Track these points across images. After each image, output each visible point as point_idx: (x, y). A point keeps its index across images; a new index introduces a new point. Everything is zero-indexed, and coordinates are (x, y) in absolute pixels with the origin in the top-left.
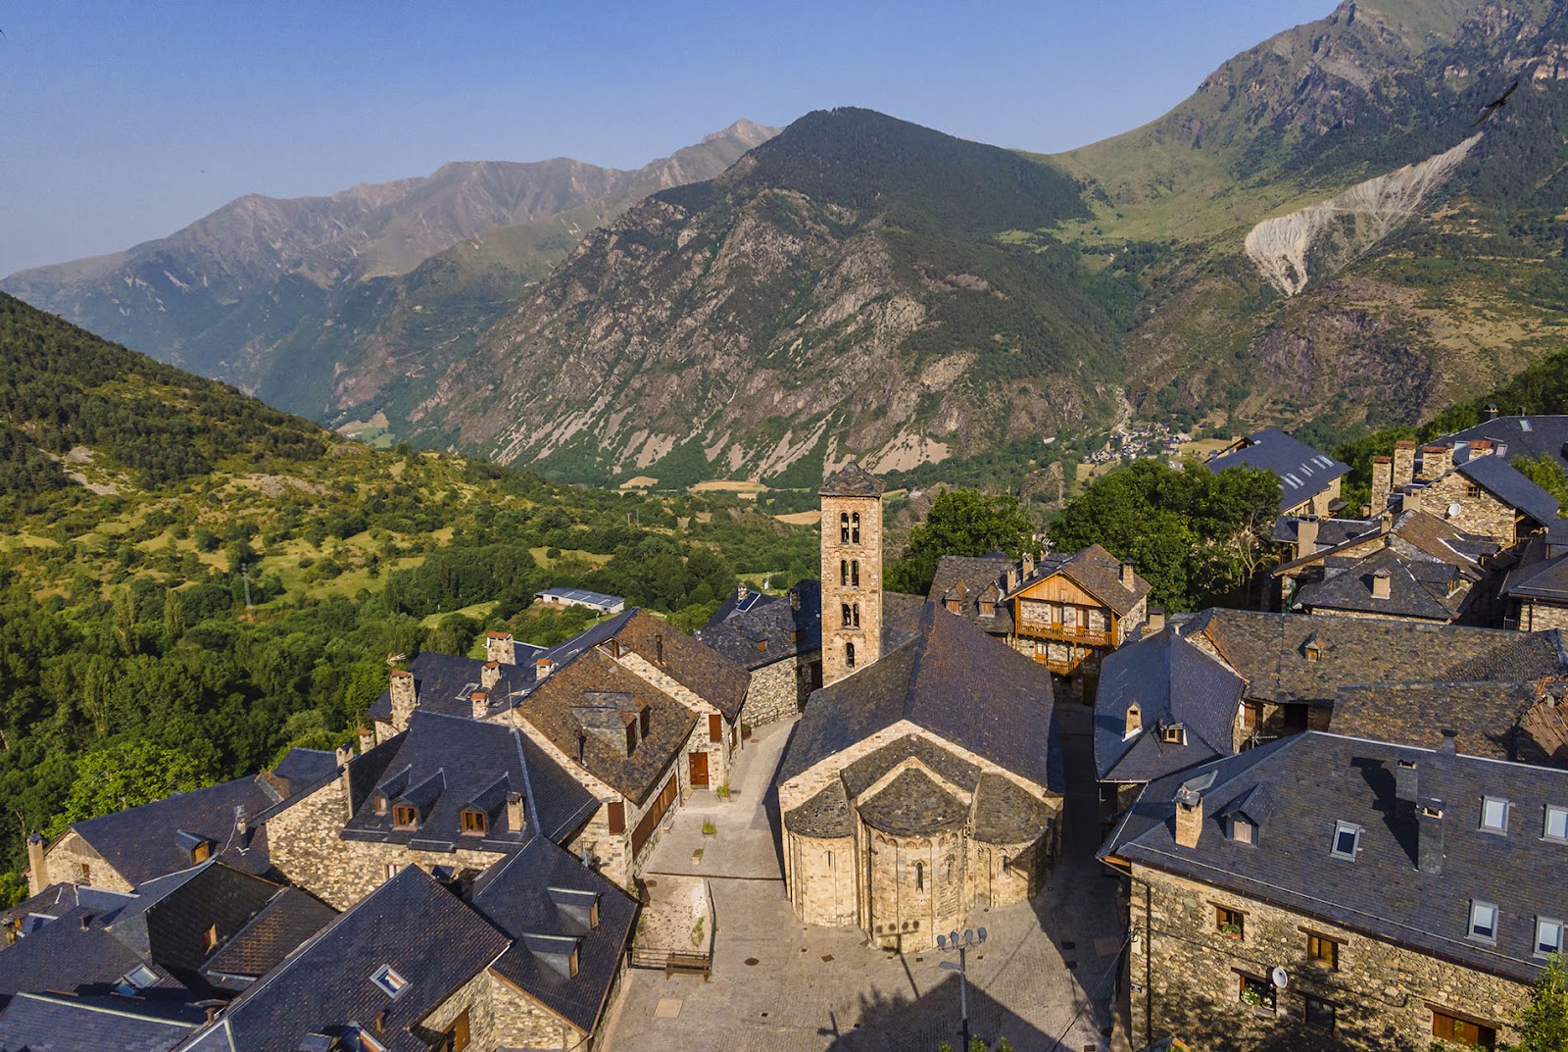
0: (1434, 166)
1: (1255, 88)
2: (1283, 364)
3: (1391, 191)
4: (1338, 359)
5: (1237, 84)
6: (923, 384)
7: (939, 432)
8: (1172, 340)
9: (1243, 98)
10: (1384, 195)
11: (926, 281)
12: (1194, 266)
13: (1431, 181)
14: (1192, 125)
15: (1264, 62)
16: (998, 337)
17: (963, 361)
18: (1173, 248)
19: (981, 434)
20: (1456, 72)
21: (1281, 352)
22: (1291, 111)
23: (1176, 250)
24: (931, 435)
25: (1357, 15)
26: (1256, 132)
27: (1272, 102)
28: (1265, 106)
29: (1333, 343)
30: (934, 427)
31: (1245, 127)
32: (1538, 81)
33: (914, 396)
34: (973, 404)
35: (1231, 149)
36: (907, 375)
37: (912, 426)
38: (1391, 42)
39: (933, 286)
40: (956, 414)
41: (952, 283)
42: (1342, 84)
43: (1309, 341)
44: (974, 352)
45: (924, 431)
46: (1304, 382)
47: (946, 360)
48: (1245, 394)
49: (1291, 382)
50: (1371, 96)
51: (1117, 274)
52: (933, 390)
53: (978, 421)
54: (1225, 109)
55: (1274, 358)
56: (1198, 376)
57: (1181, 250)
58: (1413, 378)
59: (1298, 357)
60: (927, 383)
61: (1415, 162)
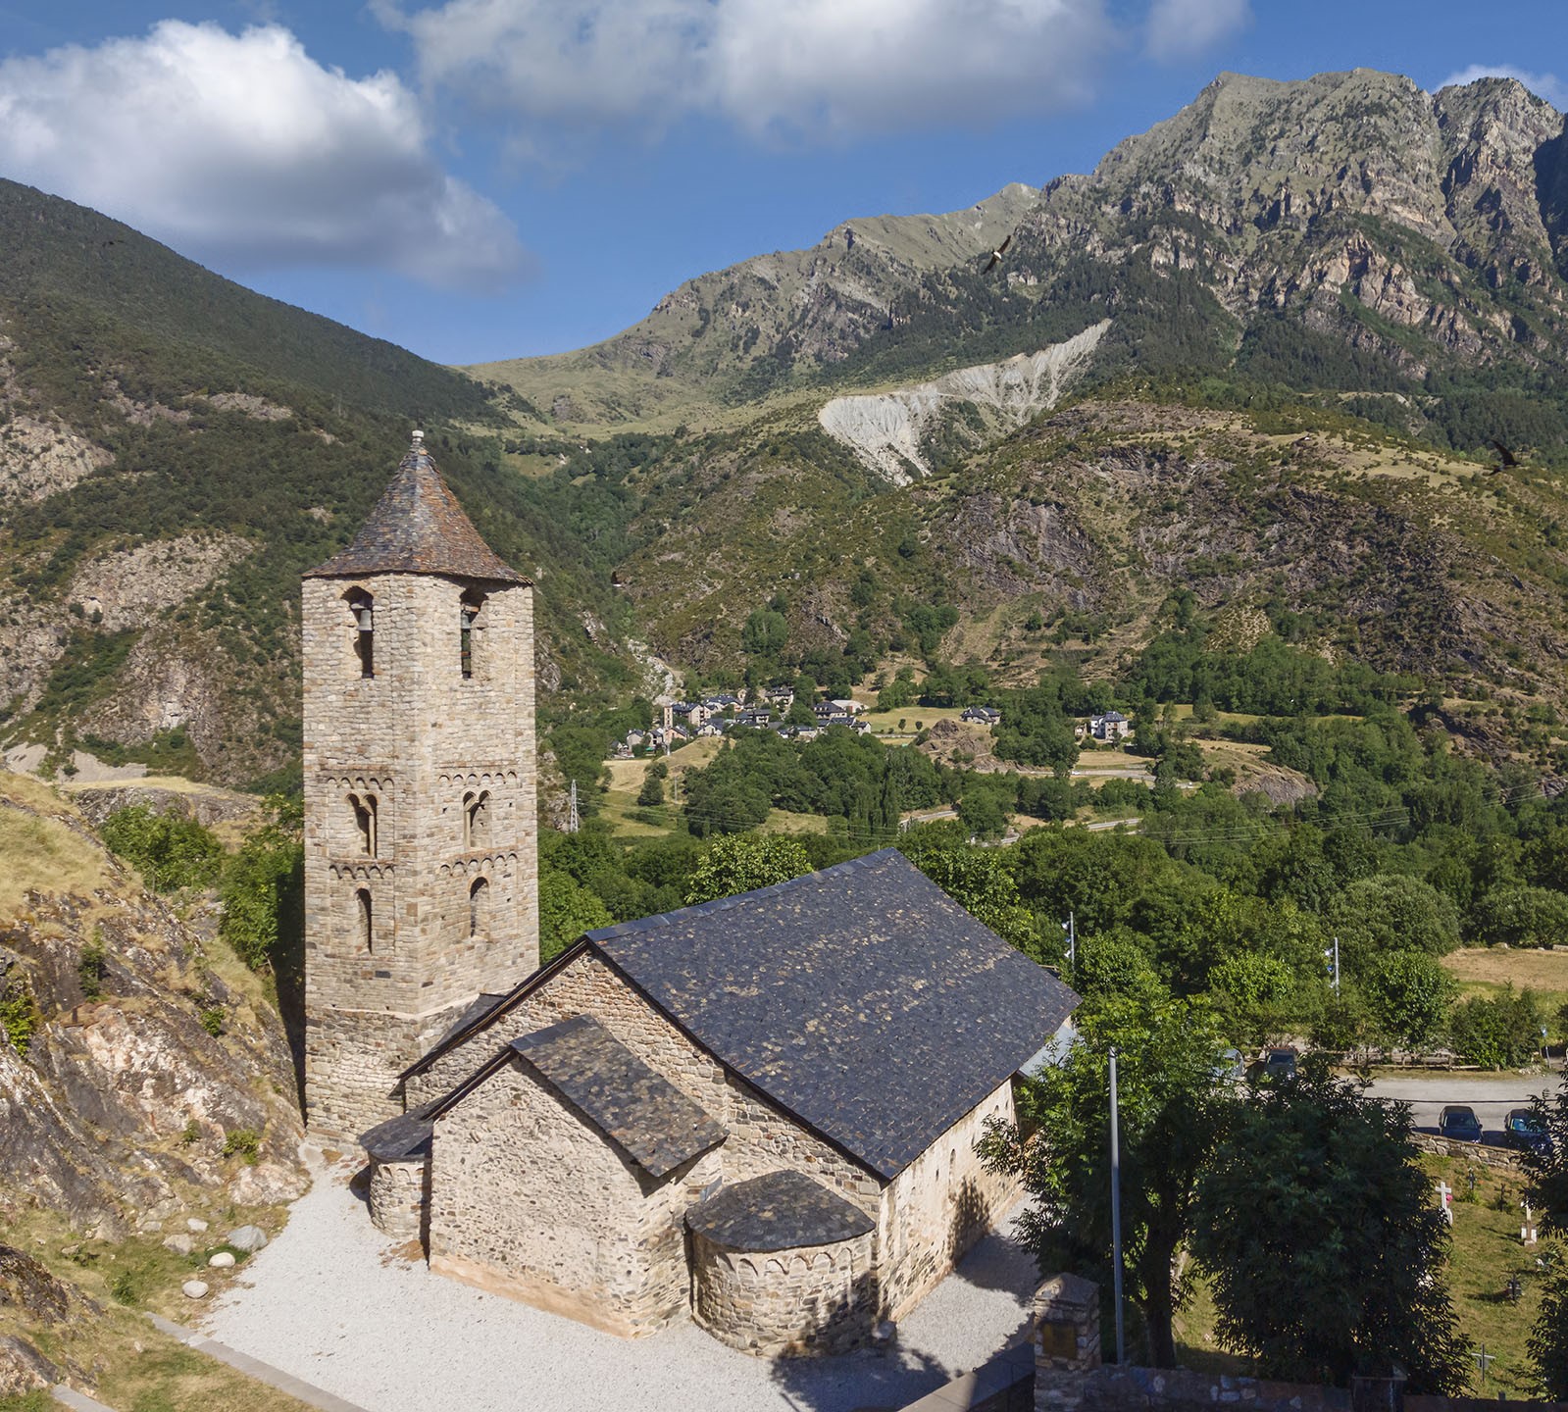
0: (1057, 357)
1: (734, 310)
2: (1014, 555)
3: (1012, 382)
4: (1136, 535)
5: (710, 307)
6: (78, 610)
7: (126, 733)
8: (729, 557)
9: (722, 323)
10: (1002, 387)
11: (122, 403)
12: (733, 455)
13: (1062, 373)
14: (652, 350)
15: (742, 285)
16: (317, 512)
17: (213, 553)
18: (680, 442)
19: (264, 729)
20: (1022, 279)
21: (1001, 534)
22: (796, 336)
23: (687, 444)
24: (94, 745)
25: (856, 239)
26: (747, 363)
27: (765, 327)
28: (755, 333)
29: (1111, 510)
30: (105, 720)
31: (732, 355)
32: (1157, 266)
33: (43, 641)
34: (236, 649)
35: (717, 379)
36: (21, 583)
37: (28, 720)
38: (905, 274)
39: (139, 415)
40: (180, 679)
41: (197, 408)
42: (860, 307)
43: (1060, 507)
44: (251, 535)
45: (70, 733)
46: (1076, 583)
47: (161, 549)
48: (948, 620)
49: (1046, 588)
50: (922, 292)
51: (579, 481)
52: (111, 625)
53: (256, 694)
54: (697, 334)
55: (988, 546)
56: (829, 588)
57: (696, 443)
58: (1349, 540)
59: (1042, 541)
60: (90, 607)
61: (1030, 351)
